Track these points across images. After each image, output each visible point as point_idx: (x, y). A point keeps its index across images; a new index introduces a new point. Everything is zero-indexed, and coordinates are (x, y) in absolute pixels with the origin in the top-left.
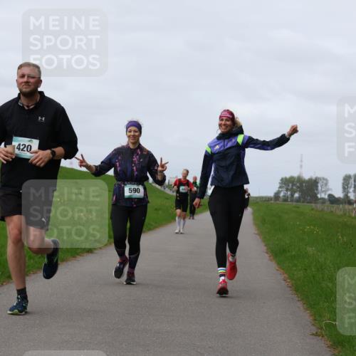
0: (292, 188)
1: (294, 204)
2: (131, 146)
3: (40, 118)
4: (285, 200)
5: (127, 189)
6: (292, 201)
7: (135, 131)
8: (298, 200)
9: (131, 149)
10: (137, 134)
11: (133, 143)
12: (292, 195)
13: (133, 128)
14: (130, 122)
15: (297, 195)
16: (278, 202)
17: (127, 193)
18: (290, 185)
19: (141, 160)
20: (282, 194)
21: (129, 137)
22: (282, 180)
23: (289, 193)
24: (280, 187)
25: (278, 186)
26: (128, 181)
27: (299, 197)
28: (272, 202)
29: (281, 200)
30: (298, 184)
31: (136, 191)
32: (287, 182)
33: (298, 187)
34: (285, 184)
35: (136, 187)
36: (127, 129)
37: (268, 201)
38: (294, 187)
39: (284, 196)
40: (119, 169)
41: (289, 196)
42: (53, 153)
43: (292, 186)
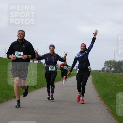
0: (110, 66)
1: (112, 73)
2: (51, 53)
3: (24, 46)
4: (107, 71)
5: (50, 68)
6: (110, 72)
7: (52, 48)
8: (113, 72)
9: (51, 54)
10: (53, 49)
11: (52, 52)
12: (111, 69)
13: (52, 47)
14: (51, 45)
15: (113, 69)
16: (104, 73)
17: (50, 69)
18: (110, 64)
19: (55, 58)
20: (106, 69)
21: (50, 50)
22: (106, 62)
23: (109, 68)
24: (105, 66)
25: (104, 65)
26: (50, 65)
27: (114, 70)
28: (101, 73)
29: (105, 71)
30: (113, 64)
31: (53, 68)
32: (108, 63)
33: (113, 65)
34: (107, 64)
35: (53, 67)
36: (50, 47)
37: (99, 72)
38: (111, 66)
39: (107, 70)
40: (48, 60)
41: (109, 70)
42: (28, 56)
43: (111, 65)
